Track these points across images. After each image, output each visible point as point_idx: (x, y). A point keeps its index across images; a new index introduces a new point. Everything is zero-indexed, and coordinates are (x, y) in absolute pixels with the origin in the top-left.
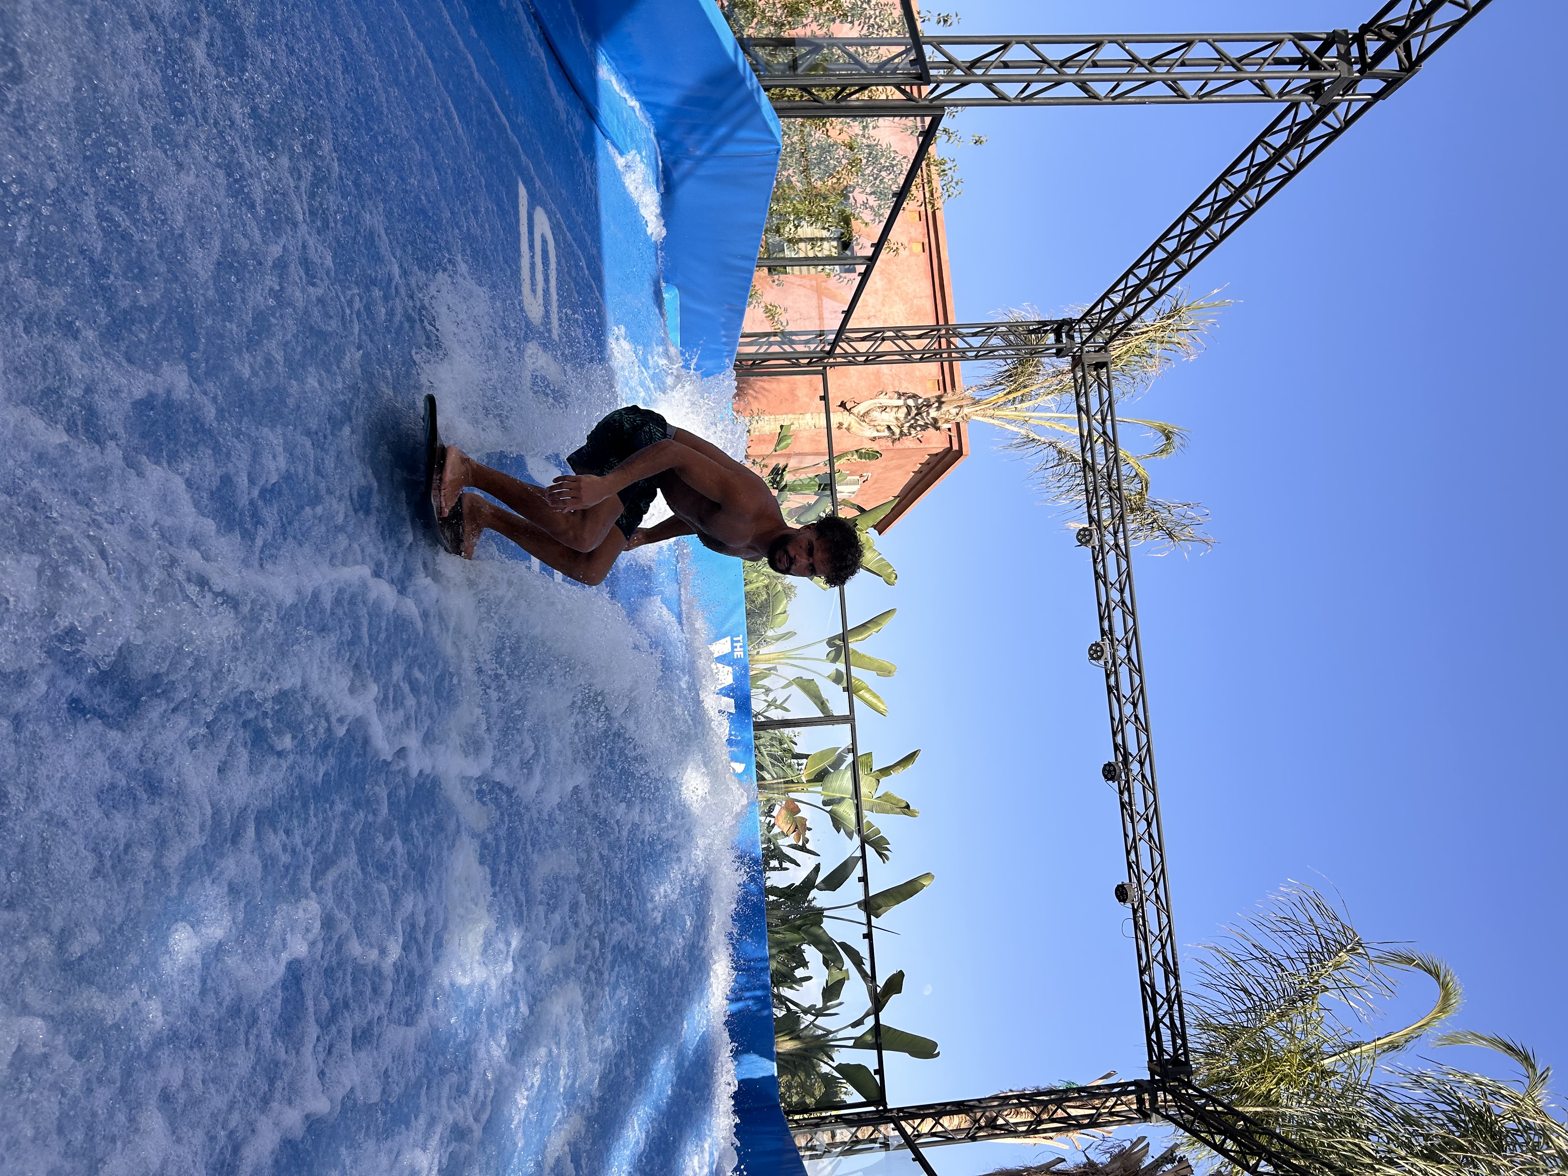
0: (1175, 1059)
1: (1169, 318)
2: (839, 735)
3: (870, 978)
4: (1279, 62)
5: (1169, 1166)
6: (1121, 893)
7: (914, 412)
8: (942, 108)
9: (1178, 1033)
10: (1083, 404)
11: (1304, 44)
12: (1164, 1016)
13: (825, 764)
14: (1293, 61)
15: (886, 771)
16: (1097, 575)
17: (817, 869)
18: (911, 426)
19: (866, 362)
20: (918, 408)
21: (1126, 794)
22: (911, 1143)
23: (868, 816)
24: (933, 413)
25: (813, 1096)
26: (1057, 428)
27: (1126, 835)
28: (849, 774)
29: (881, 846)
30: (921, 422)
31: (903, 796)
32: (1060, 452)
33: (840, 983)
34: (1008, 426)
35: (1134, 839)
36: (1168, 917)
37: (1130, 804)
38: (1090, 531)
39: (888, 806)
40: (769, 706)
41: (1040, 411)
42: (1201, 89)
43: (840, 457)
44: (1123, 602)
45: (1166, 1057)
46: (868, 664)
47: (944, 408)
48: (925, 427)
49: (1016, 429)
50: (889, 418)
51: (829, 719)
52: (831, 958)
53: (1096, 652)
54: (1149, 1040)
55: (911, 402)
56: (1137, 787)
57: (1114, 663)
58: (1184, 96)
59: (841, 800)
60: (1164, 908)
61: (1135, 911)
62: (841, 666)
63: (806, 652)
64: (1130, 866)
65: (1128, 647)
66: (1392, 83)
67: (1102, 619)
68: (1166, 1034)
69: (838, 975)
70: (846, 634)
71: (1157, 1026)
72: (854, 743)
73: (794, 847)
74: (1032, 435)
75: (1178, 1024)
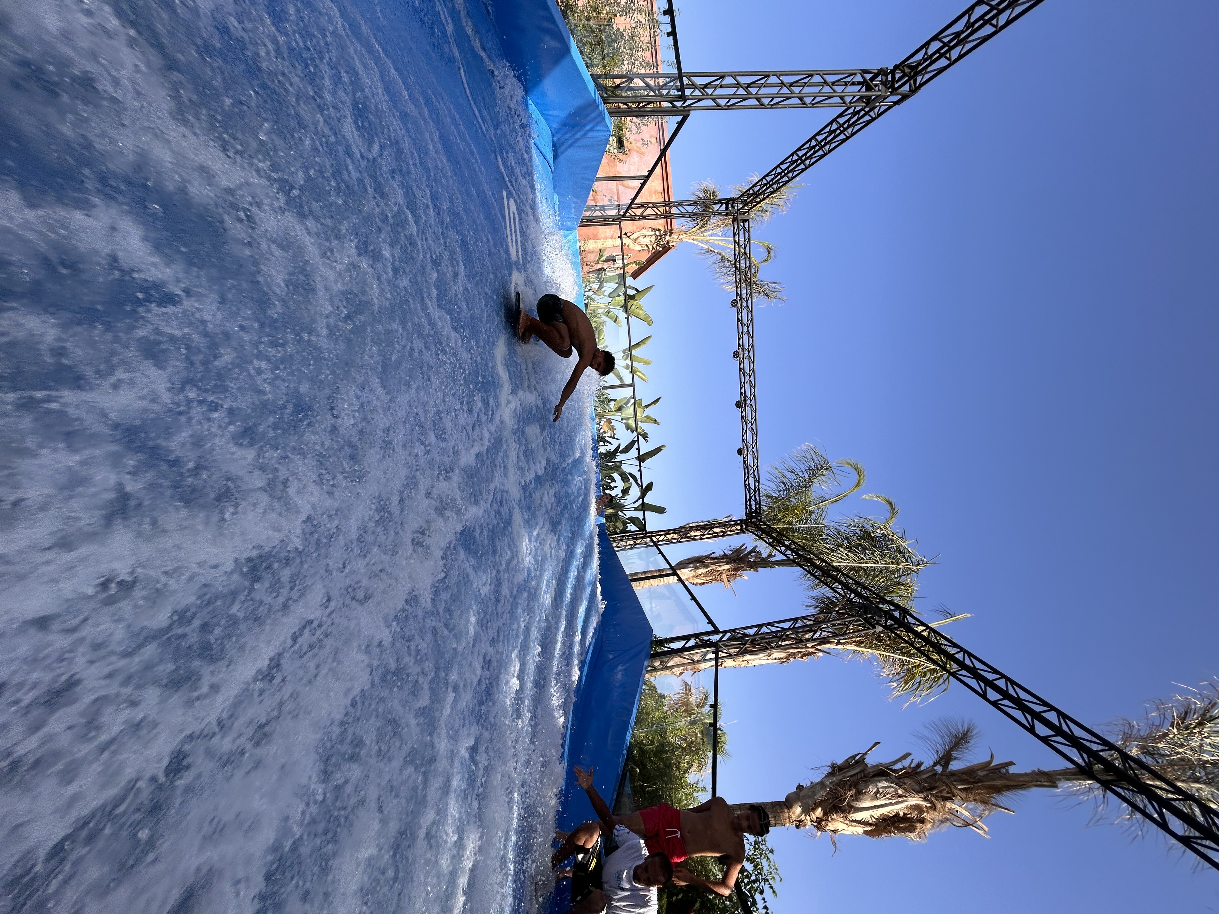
0: (756, 512)
2: (628, 392)
3: (640, 485)
4: (853, 84)
6: (740, 452)
7: (659, 238)
8: (689, 111)
9: (758, 503)
10: (737, 239)
11: (866, 75)
12: (752, 496)
13: (622, 404)
14: (859, 83)
15: (648, 406)
16: (738, 320)
17: (619, 445)
18: (657, 245)
19: (639, 219)
20: (659, 235)
21: (744, 413)
22: (656, 545)
23: (640, 424)
24: (667, 238)
25: (619, 528)
26: (724, 245)
27: (743, 429)
28: (632, 408)
29: (645, 436)
30: (661, 243)
31: (654, 416)
32: (724, 258)
33: (629, 488)
34: (700, 244)
35: (746, 431)
36: (757, 460)
37: (745, 417)
38: (737, 300)
39: (648, 420)
42: (813, 101)
43: (628, 264)
44: (749, 332)
45: (753, 510)
46: (639, 360)
47: (672, 235)
48: (663, 245)
49: (703, 246)
50: (647, 241)
51: (624, 385)
52: (625, 477)
53: (736, 355)
54: (746, 505)
55: (657, 233)
56: (749, 410)
57: (743, 359)
58: (805, 104)
59: (628, 419)
60: (756, 458)
61: (744, 458)
62: (628, 361)
64: (743, 441)
65: (749, 351)
66: (905, 97)
67: (739, 339)
68: (753, 503)
69: (627, 485)
70: (631, 348)
71: (749, 500)
72: (634, 395)
73: (611, 437)
74: (711, 249)
75: (758, 499)
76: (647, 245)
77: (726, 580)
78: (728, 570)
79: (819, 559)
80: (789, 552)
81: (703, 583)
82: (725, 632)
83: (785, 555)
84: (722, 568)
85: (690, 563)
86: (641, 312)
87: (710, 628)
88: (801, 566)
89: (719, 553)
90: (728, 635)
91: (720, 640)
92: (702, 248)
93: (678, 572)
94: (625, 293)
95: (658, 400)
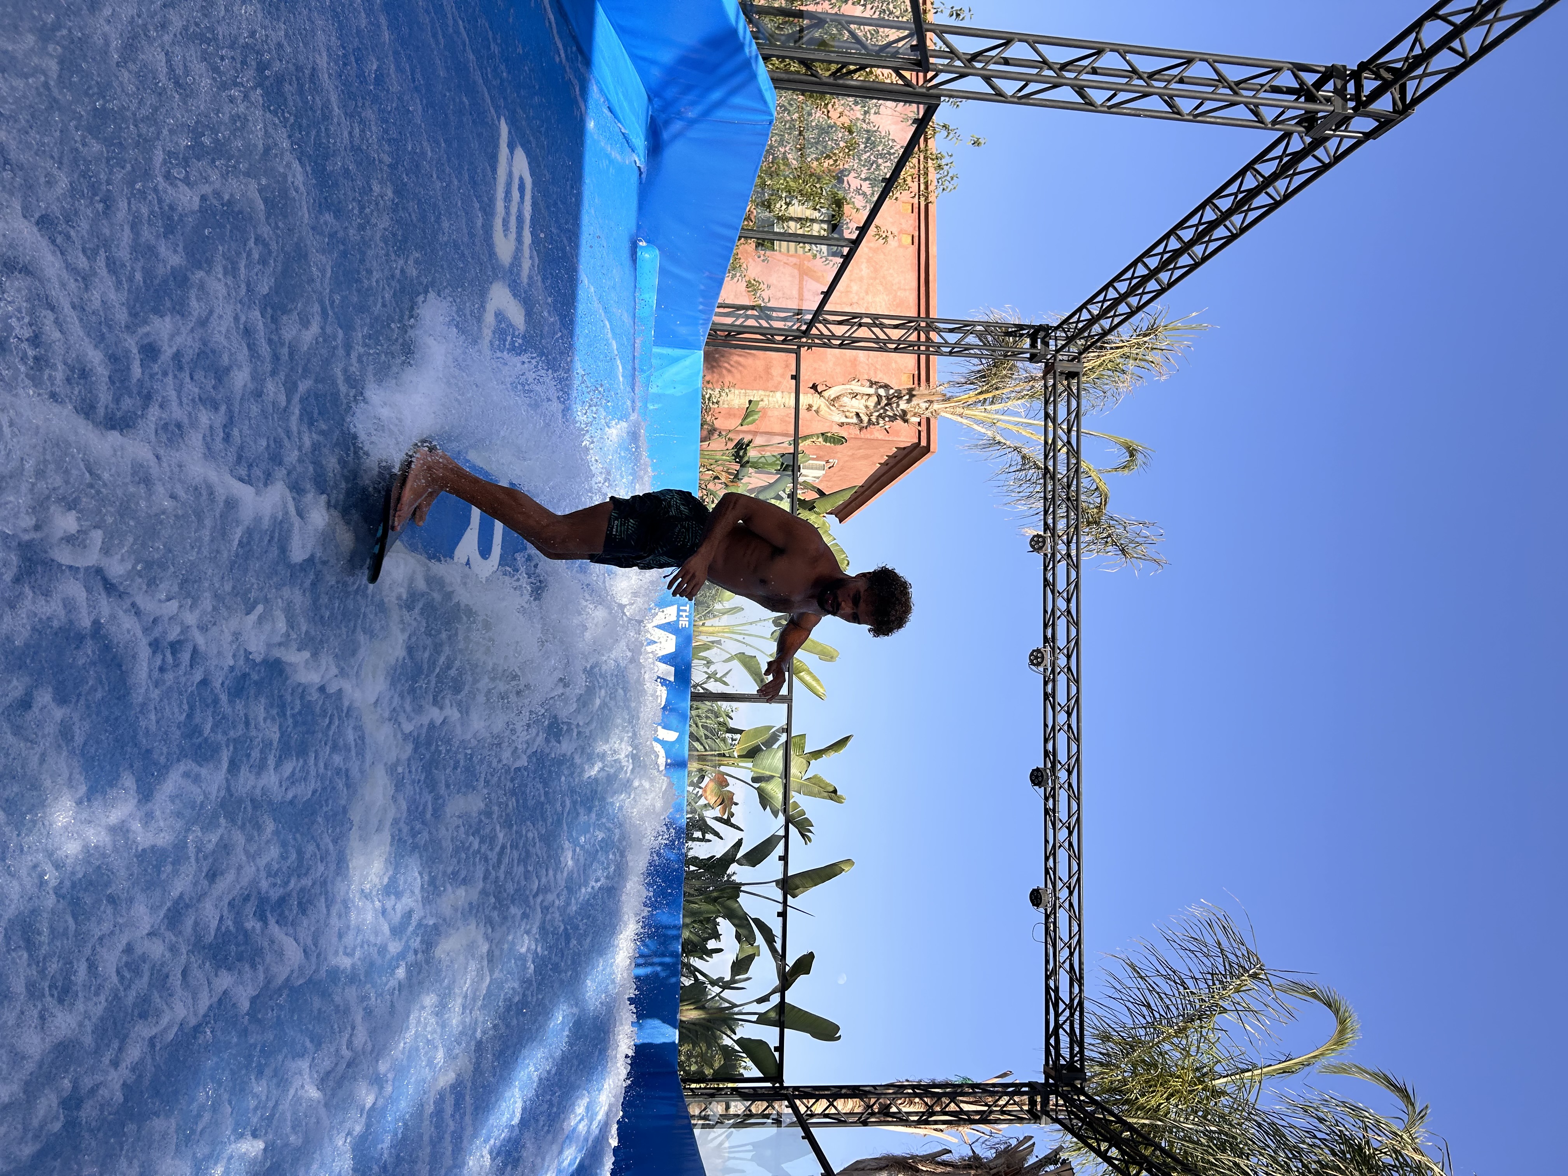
0: (1070, 1064)
1: (1145, 335)
2: (775, 714)
3: (780, 957)
4: (1276, 90)
5: (1052, 1167)
6: (1036, 898)
7: (884, 402)
8: (938, 97)
9: (1076, 1040)
10: (1051, 411)
11: (1303, 75)
12: (1065, 1022)
13: (758, 741)
14: (1290, 91)
15: (818, 754)
16: (1046, 583)
17: (739, 843)
18: (880, 416)
19: (841, 346)
20: (888, 399)
21: (1051, 801)
22: (803, 1122)
23: (795, 797)
24: (903, 405)
25: (711, 1066)
26: (1024, 433)
27: (1046, 841)
28: (781, 753)
29: (804, 828)
30: (890, 413)
31: (831, 780)
32: (1024, 457)
33: (750, 959)
34: (975, 427)
35: (1054, 845)
36: (1079, 925)
37: (1054, 811)
38: (1044, 538)
39: (816, 789)
40: (709, 678)
41: (1009, 415)
42: (1197, 108)
43: (806, 438)
44: (1069, 612)
45: (1062, 1062)
47: (915, 401)
48: (893, 418)
49: (983, 430)
50: (858, 405)
53: (1036, 658)
54: (1047, 1044)
55: (882, 392)
56: (1063, 795)
57: (1053, 671)
58: (1179, 113)
59: (769, 779)
60: (1076, 917)
61: (1047, 917)
63: (752, 629)
64: (1047, 872)
65: (1069, 657)
66: (1385, 124)
67: (1046, 626)
68: (1065, 1040)
69: (749, 950)
71: (1056, 1031)
72: (789, 723)
73: (719, 819)
74: (999, 438)
75: (1077, 1031)
76: (857, 415)
95: (846, 739)
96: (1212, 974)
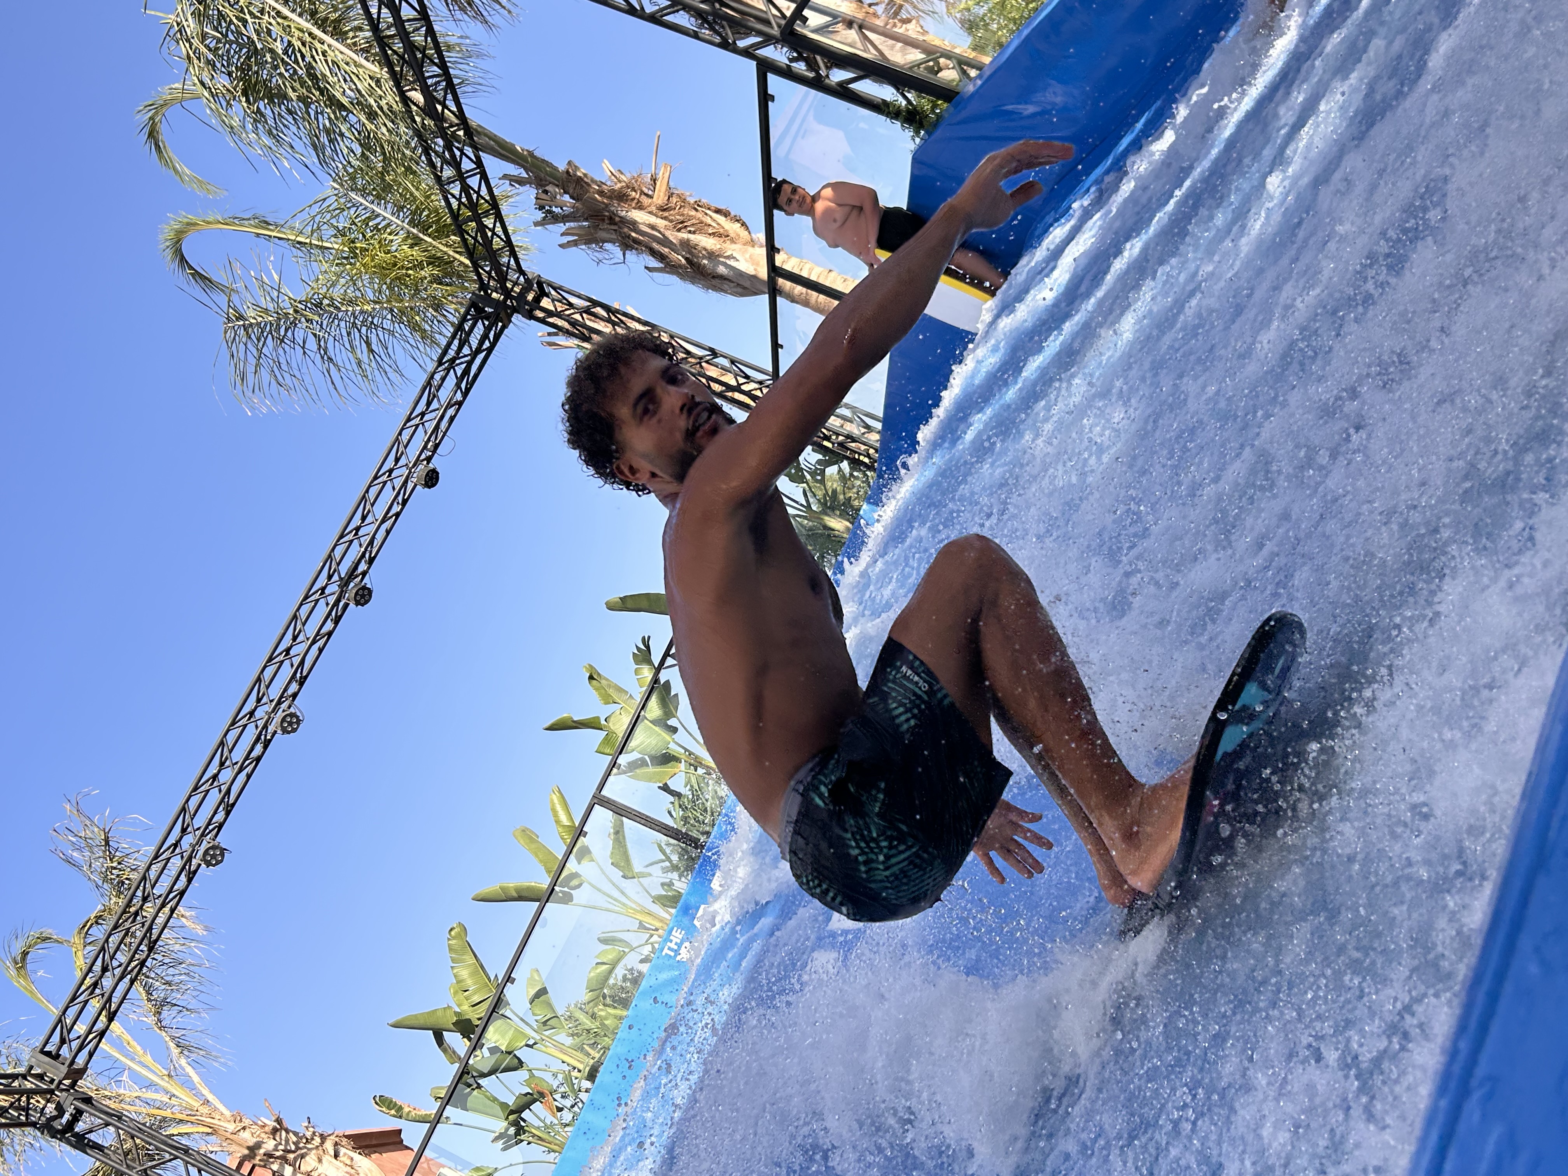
0: (481, 315)
2: (619, 789)
6: (431, 479)
9: (461, 334)
10: (103, 1020)
12: (466, 356)
13: (651, 769)
15: (592, 724)
16: (229, 810)
21: (361, 568)
23: (637, 693)
26: (139, 1048)
27: (388, 532)
28: (632, 744)
29: (643, 655)
31: (590, 692)
34: (196, 1078)
36: (401, 434)
37: (363, 557)
38: (203, 860)
39: (611, 690)
44: (222, 764)
45: (487, 323)
46: (543, 853)
49: (189, 1070)
51: (620, 811)
53: (291, 724)
54: (493, 345)
56: (345, 569)
57: (279, 703)
59: (656, 722)
60: (398, 445)
61: (429, 459)
62: (572, 865)
63: (602, 901)
64: (405, 502)
65: (252, 712)
67: (258, 759)
68: (475, 338)
70: (545, 897)
71: (478, 351)
72: (608, 774)
74: (175, 1051)
75: (456, 342)
76: (336, 1156)
77: (661, 186)
78: (640, 207)
79: (406, 100)
80: (467, 165)
81: (718, 211)
82: (747, 53)
83: (479, 163)
84: (653, 220)
85: (722, 277)
86: (464, 973)
87: (774, 82)
88: (461, 114)
89: (638, 261)
90: (742, 44)
91: (769, 40)
92: (194, 1064)
93: (763, 273)
94: (477, 1046)
95: (551, 728)
96: (282, 341)
